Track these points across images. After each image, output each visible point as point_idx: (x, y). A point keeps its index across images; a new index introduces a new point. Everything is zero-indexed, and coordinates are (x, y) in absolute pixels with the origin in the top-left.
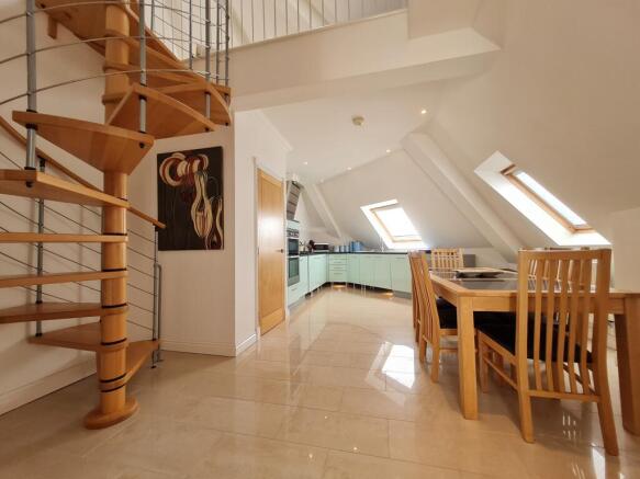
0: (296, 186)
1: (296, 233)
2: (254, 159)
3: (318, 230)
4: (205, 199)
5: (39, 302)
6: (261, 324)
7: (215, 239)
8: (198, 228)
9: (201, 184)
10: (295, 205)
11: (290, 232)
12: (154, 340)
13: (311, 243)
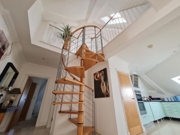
0: (136, 75)
1: (139, 92)
2: (116, 69)
3: (152, 91)
4: (104, 82)
5: (71, 110)
6: (130, 131)
7: (107, 94)
8: (103, 91)
9: (102, 78)
10: (138, 82)
11: (136, 91)
12: (93, 127)
13: (150, 97)
